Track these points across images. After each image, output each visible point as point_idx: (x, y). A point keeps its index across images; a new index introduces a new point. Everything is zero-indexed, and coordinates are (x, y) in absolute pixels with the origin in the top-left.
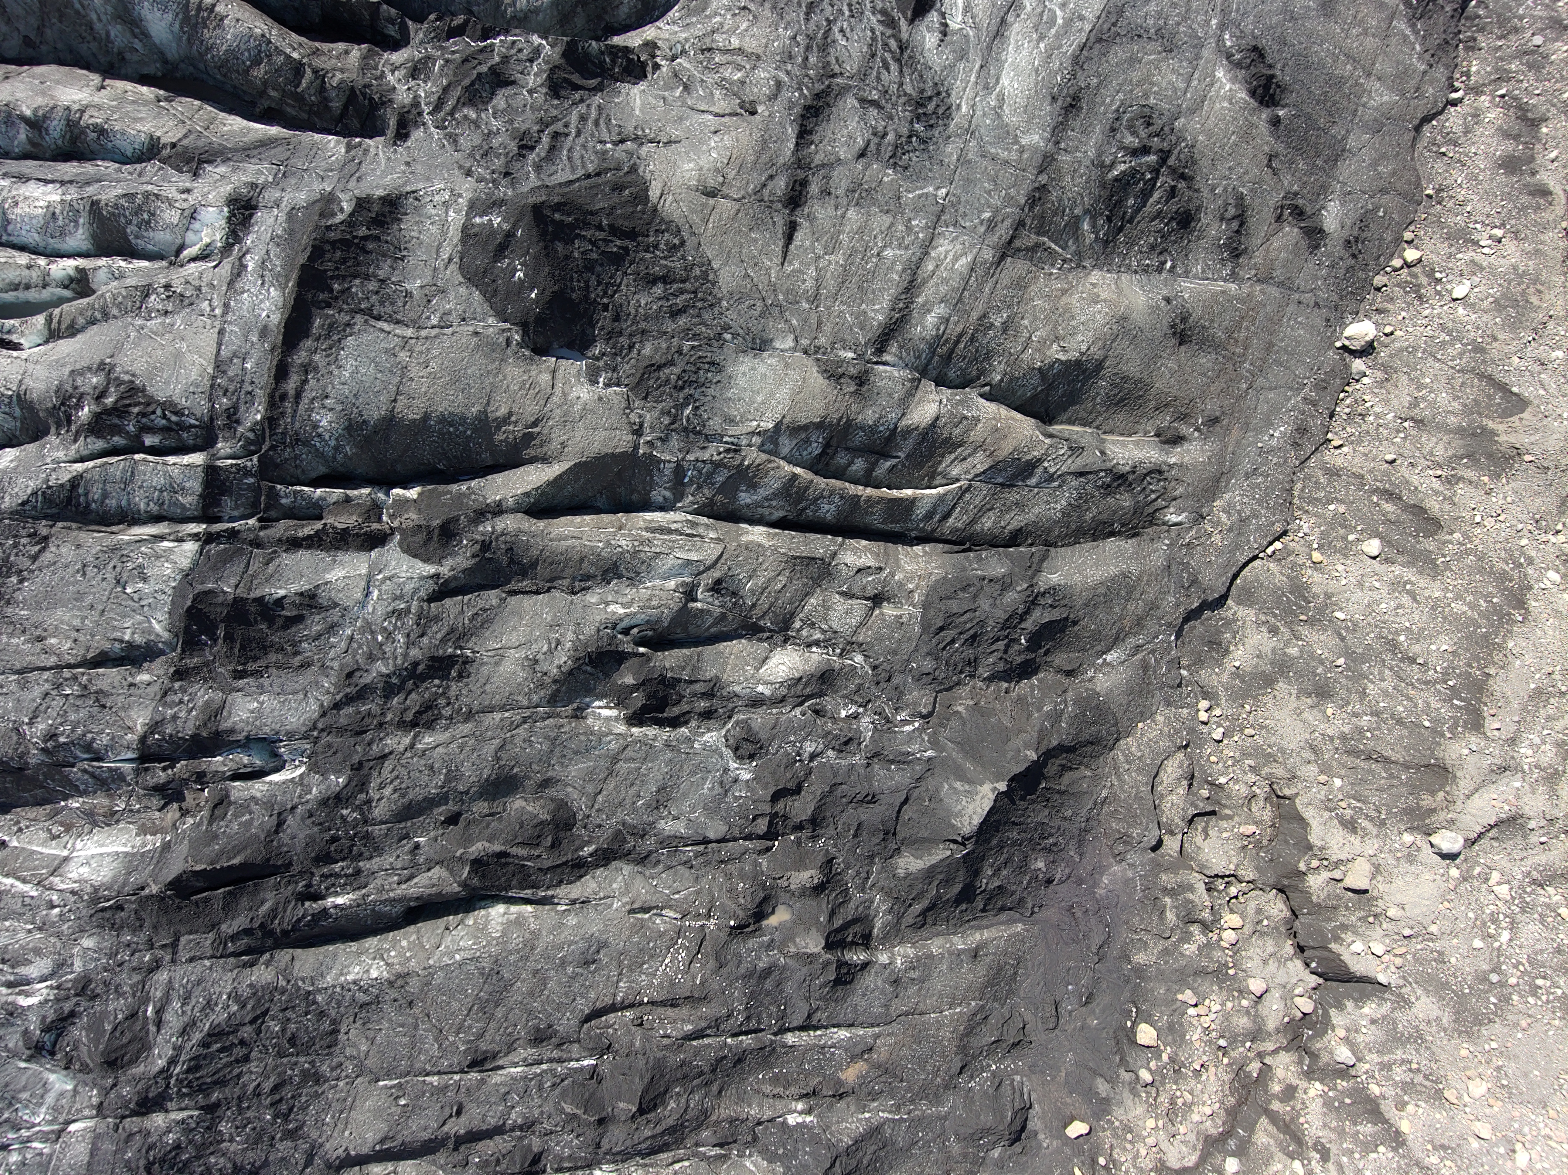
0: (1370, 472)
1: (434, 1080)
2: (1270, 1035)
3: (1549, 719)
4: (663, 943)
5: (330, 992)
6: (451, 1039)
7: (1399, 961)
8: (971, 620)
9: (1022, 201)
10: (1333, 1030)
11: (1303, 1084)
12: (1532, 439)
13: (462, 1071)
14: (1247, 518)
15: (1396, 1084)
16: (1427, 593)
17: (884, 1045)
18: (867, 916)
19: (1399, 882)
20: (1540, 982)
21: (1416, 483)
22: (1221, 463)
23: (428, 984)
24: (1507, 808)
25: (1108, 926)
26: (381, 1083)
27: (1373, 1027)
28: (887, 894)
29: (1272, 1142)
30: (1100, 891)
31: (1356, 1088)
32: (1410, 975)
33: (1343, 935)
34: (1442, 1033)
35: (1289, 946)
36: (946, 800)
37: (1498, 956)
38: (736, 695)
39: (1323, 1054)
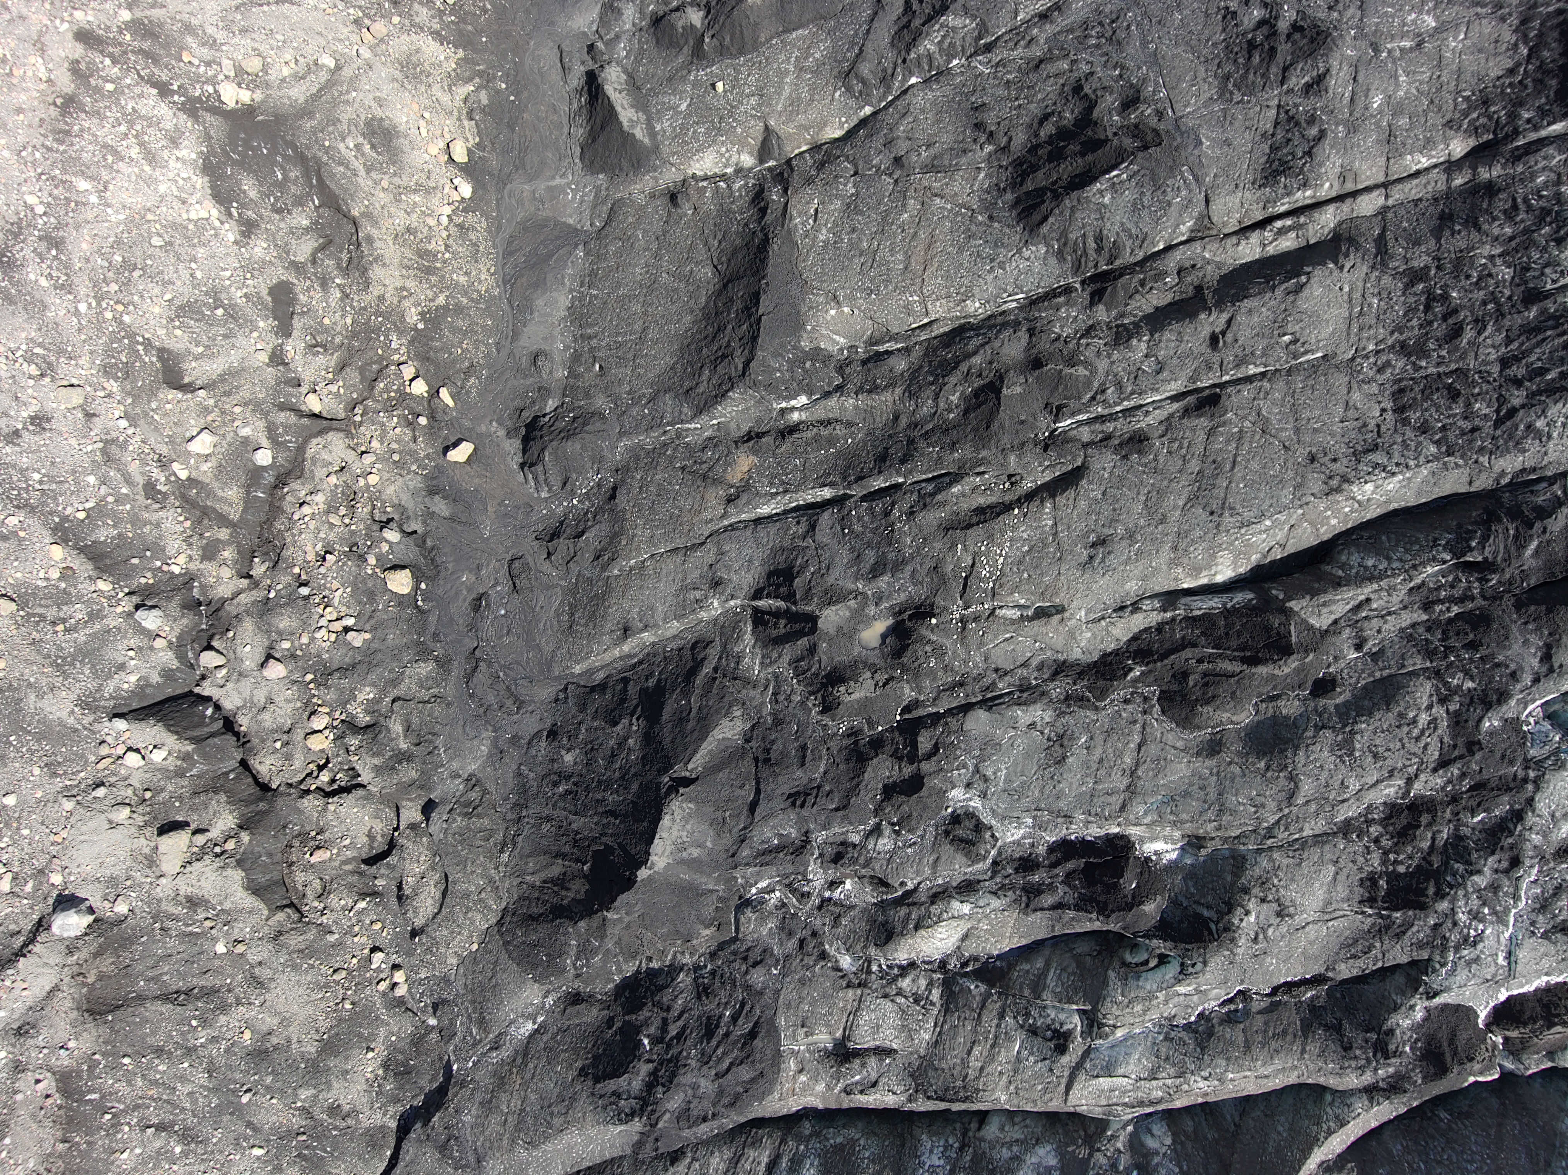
1: (1252, 370)
2: (247, 612)
4: (1011, 579)
5: (1422, 459)
6: (1247, 424)
7: (104, 750)
10: (170, 643)
11: (193, 566)
13: (1223, 386)
17: (714, 506)
18: (765, 646)
19: (121, 852)
23: (1298, 487)
24: (8, 983)
25: (471, 694)
26: (1319, 354)
27: (121, 660)
28: (748, 682)
29: (220, 493)
30: (488, 734)
31: (128, 576)
32: (87, 737)
33: (179, 763)
34: (32, 680)
35: (244, 722)
36: (705, 827)
38: (995, 894)
39: (178, 613)
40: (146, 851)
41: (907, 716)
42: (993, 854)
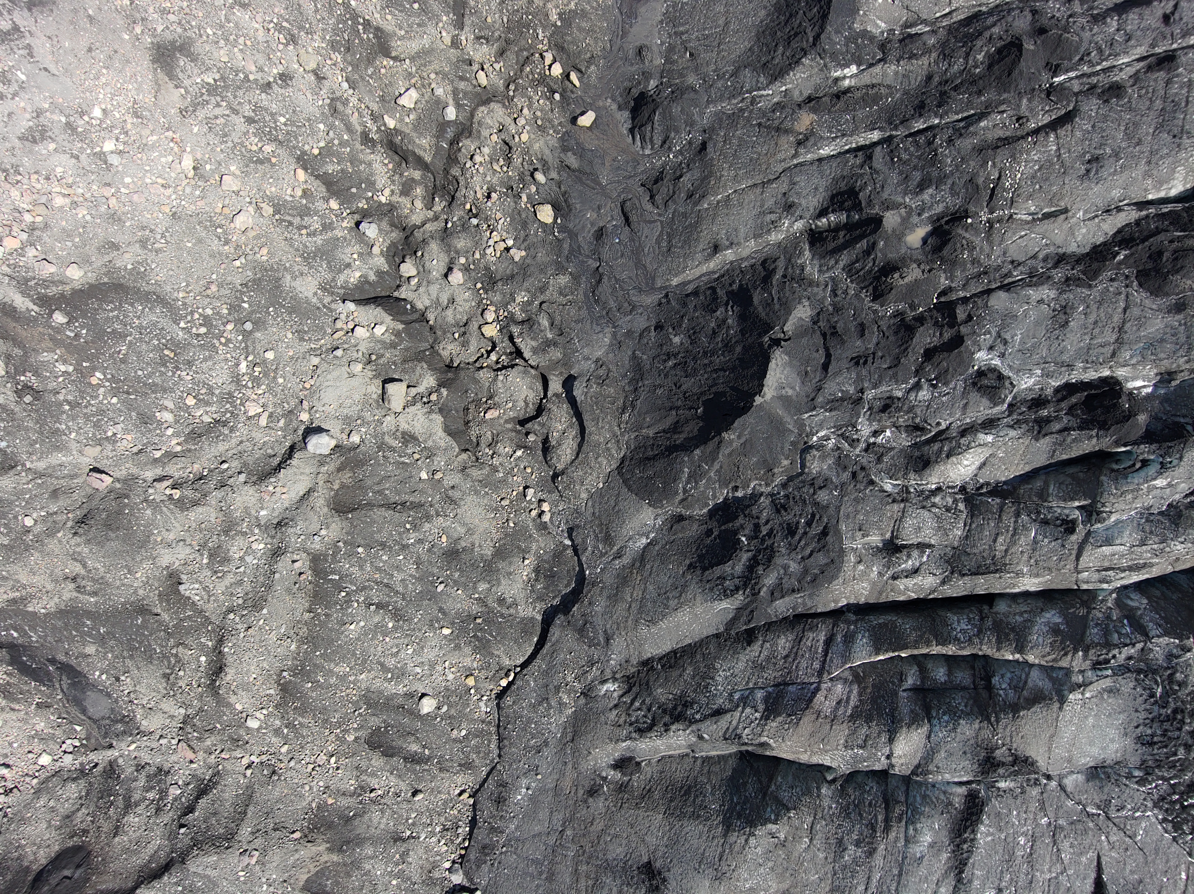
0: (434, 778)
2: (431, 236)
4: (1026, 190)
7: (339, 324)
8: (803, 549)
10: (382, 250)
11: (395, 198)
12: (297, 856)
13: (1174, 51)
14: (540, 703)
15: (316, 213)
16: (371, 676)
17: (786, 151)
18: (822, 258)
19: (357, 397)
20: (203, 330)
21: (392, 778)
22: (575, 751)
24: (271, 488)
25: (597, 301)
27: (347, 260)
28: (812, 282)
29: (417, 140)
30: (609, 330)
31: (349, 202)
32: (325, 314)
33: (393, 338)
34: (288, 265)
35: (431, 317)
36: (795, 375)
37: (247, 347)
38: (1012, 427)
39: (388, 228)
40: (375, 396)
41: (942, 299)
42: (1009, 399)
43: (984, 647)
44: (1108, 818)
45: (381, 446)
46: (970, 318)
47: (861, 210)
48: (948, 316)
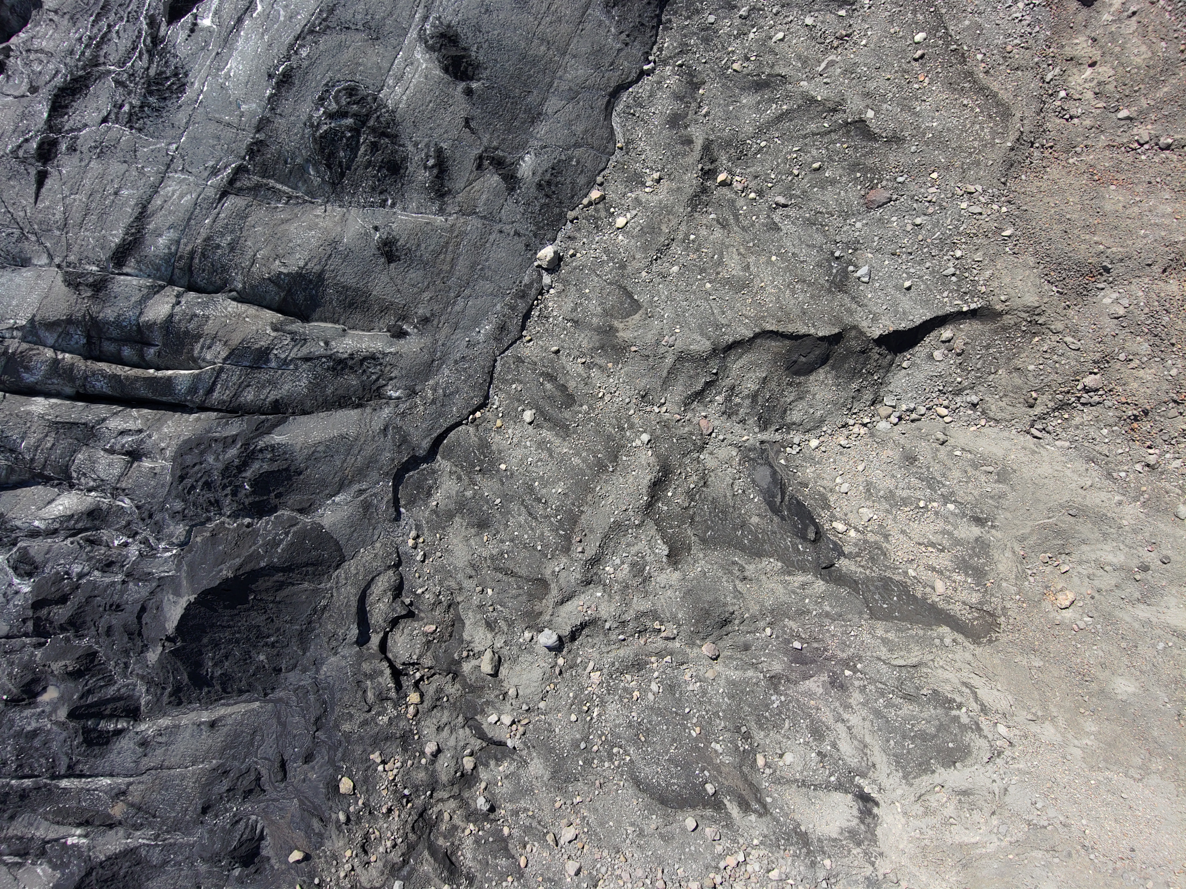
0: (542, 360)
2: (443, 786)
3: (628, 545)
7: (521, 729)
9: (243, 154)
10: (480, 783)
12: (637, 334)
14: (452, 393)
15: (520, 827)
16: (559, 449)
17: (136, 790)
18: (132, 695)
19: (518, 668)
20: (615, 749)
21: (570, 369)
22: (433, 352)
24: (589, 612)
25: (325, 702)
27: (506, 781)
29: (430, 869)
30: (322, 676)
32: (529, 740)
33: (486, 709)
34: (544, 788)
35: (461, 718)
36: (165, 609)
37: (589, 728)
38: (18, 528)
39: (470, 801)
40: (506, 665)
41: (43, 640)
42: (15, 549)
43: (83, 368)
44: (21, 228)
45: (510, 624)
46: (24, 621)
47: (83, 728)
48: (40, 626)
